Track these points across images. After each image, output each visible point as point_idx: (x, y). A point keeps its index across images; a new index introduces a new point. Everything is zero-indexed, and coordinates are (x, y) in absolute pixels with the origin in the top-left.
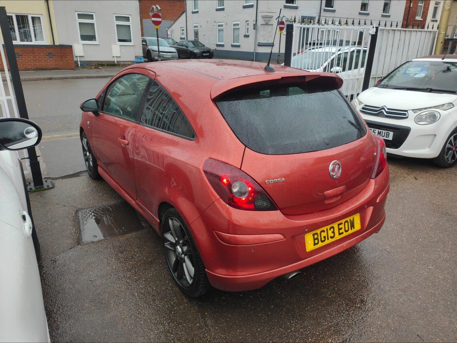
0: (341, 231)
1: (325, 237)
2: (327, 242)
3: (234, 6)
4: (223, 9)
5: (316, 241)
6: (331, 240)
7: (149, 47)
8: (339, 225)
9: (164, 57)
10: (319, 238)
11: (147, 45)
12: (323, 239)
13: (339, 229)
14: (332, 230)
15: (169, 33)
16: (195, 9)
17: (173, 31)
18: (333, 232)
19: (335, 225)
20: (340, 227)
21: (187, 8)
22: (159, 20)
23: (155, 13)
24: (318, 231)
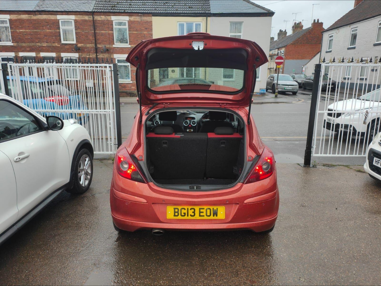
0: (201, 214)
1: (185, 213)
2: (186, 217)
3: (364, 45)
4: (354, 48)
5: (176, 214)
6: (190, 217)
7: (275, 81)
8: (200, 209)
9: (286, 89)
10: (179, 212)
11: (274, 80)
12: (183, 214)
13: (200, 212)
14: (193, 210)
15: (304, 69)
16: (329, 49)
17: (307, 68)
18: (194, 212)
19: (197, 208)
20: (201, 211)
21: (322, 49)
22: (282, 61)
23: (279, 56)
24: (180, 208)
